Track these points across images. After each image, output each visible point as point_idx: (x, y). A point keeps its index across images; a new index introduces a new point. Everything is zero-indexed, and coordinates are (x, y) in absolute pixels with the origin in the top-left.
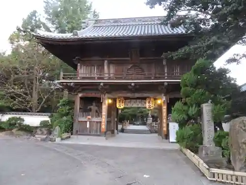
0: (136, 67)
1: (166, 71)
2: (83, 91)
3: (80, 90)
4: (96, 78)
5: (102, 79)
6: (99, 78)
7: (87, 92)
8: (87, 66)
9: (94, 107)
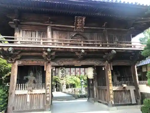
2: (22, 58)
3: (19, 56)
7: (27, 60)
8: (26, 31)
9: (31, 77)
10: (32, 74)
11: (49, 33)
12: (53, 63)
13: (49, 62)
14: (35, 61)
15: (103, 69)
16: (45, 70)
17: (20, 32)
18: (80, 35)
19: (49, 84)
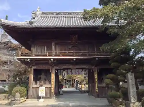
0: (75, 47)
1: (96, 50)
2: (36, 64)
4: (47, 55)
5: (51, 55)
6: (49, 55)
7: (39, 65)
8: (39, 46)
9: (43, 76)
10: (43, 74)
11: (53, 47)
12: (55, 67)
13: (53, 67)
14: (44, 66)
15: (92, 71)
16: (51, 72)
17: (34, 47)
18: (75, 46)
19: (53, 81)
